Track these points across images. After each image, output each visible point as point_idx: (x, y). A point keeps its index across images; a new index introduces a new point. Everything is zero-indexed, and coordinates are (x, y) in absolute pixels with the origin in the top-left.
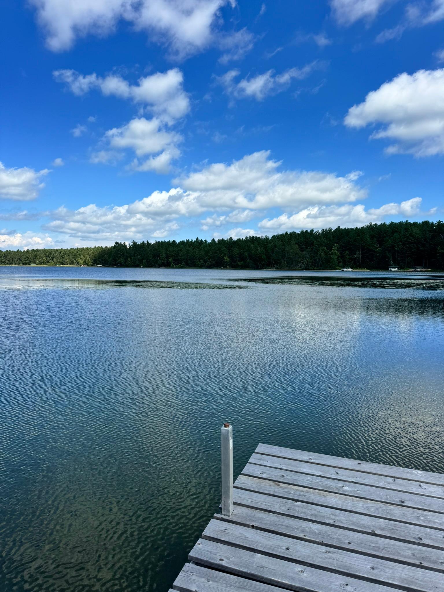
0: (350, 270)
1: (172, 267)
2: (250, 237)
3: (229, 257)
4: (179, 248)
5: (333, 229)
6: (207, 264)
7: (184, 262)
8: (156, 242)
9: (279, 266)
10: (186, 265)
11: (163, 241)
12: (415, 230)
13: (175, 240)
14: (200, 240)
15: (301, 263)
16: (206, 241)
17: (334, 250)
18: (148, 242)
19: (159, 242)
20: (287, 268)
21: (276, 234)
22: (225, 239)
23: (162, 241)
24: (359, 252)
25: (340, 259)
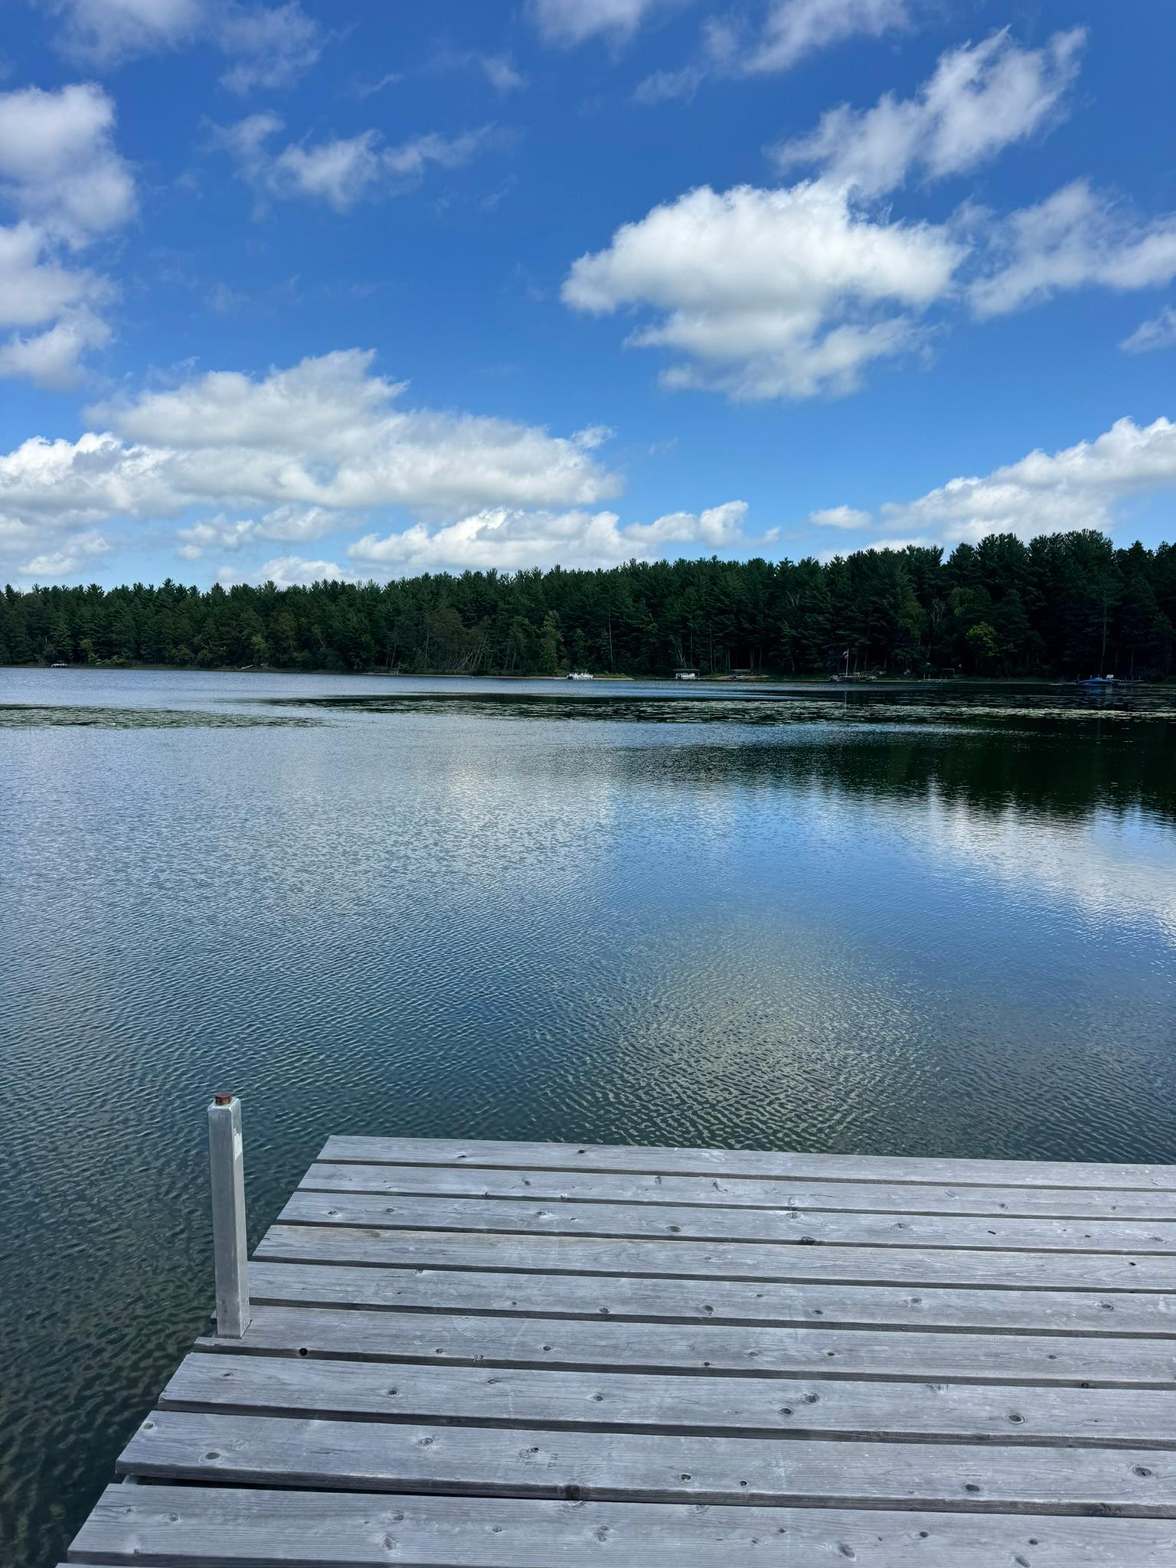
0: (587, 676)
1: (92, 665)
2: (325, 582)
3: (266, 638)
4: (112, 609)
5: (545, 572)
6: (200, 656)
7: (129, 649)
8: (37, 589)
9: (410, 665)
10: (135, 658)
11: (60, 586)
12: (734, 582)
13: (98, 584)
14: (177, 585)
15: (467, 658)
16: (194, 589)
17: (549, 626)
18: (8, 588)
19: (46, 589)
20: (431, 670)
21: (397, 579)
22: (253, 585)
23: (55, 588)
24: (608, 631)
25: (562, 648)
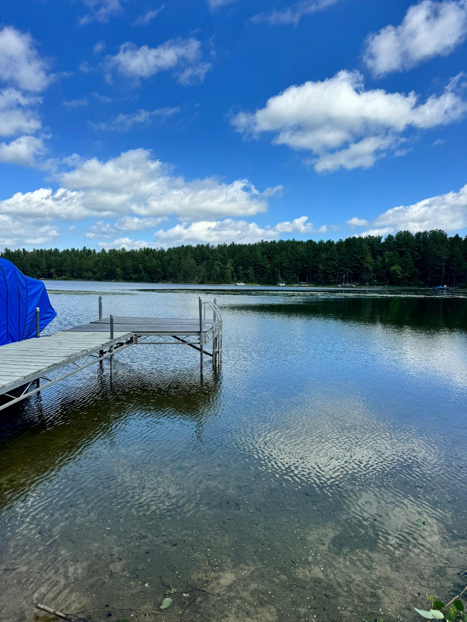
0: (243, 284)
1: (55, 279)
2: (144, 248)
3: (121, 269)
4: (63, 258)
6: (96, 276)
7: (69, 273)
8: (35, 250)
9: (176, 280)
10: (71, 277)
11: (43, 249)
12: (301, 249)
13: (58, 248)
14: (88, 249)
15: (197, 277)
16: (94, 250)
17: (229, 265)
18: (24, 249)
19: (38, 250)
20: (183, 282)
21: (172, 247)
22: (117, 249)
23: (41, 250)
24: (252, 267)
25: (234, 273)
